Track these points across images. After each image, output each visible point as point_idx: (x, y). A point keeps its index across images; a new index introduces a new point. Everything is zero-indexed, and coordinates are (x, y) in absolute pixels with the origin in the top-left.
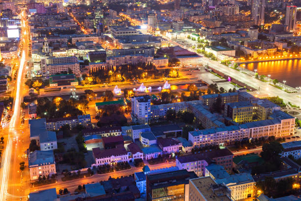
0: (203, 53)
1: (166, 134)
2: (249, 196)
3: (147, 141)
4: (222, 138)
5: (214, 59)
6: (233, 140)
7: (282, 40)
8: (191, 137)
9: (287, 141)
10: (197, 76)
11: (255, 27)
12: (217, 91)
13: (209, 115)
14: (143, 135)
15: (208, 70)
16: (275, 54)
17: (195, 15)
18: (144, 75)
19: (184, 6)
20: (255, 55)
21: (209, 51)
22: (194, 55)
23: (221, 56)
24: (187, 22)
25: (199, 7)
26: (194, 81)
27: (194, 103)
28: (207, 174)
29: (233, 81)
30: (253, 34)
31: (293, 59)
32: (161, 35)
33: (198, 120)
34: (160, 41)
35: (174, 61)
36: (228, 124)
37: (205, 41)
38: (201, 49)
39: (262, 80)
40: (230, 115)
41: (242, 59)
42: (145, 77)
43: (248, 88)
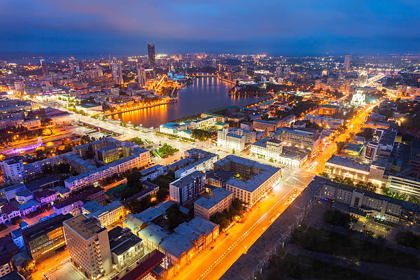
0: (74, 111)
1: (42, 187)
2: (121, 217)
3: (23, 198)
4: (95, 179)
5: (84, 114)
6: (105, 177)
7: (138, 95)
8: (67, 184)
9: (146, 168)
10: (70, 131)
11: (117, 86)
12: (89, 141)
13: (83, 162)
14: (17, 194)
15: (80, 124)
16: (133, 105)
17: (64, 79)
18: (15, 138)
19: (52, 71)
20: (118, 108)
21: (79, 108)
22: (65, 113)
23: (91, 112)
24: (56, 85)
25: (67, 72)
26: (68, 135)
27: (68, 154)
28: (85, 212)
29: (103, 130)
30: (115, 91)
31: (147, 108)
32: (30, 99)
33: (73, 168)
34: (30, 105)
35: (46, 121)
36: (100, 165)
37: (75, 100)
38: (72, 108)
39: (125, 126)
40: (101, 158)
41: (109, 112)
42: (17, 139)
43: (115, 134)
